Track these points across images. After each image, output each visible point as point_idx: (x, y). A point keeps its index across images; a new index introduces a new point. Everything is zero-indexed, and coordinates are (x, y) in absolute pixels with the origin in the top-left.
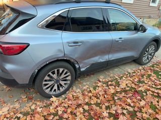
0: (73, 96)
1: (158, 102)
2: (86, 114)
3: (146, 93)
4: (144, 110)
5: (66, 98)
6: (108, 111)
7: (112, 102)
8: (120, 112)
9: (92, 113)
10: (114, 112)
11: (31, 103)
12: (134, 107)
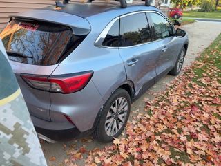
0: (134, 130)
1: (218, 110)
2: (164, 145)
3: (201, 103)
4: (213, 122)
5: (128, 135)
6: (182, 135)
7: (179, 124)
8: (193, 131)
9: (169, 142)
10: (189, 134)
11: (90, 157)
12: (201, 122)
